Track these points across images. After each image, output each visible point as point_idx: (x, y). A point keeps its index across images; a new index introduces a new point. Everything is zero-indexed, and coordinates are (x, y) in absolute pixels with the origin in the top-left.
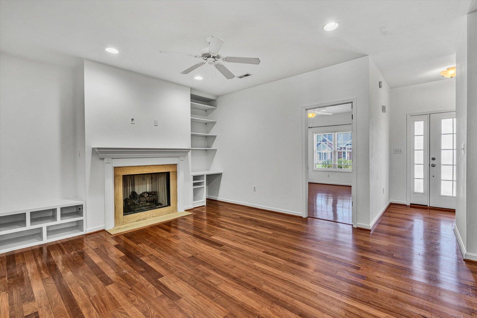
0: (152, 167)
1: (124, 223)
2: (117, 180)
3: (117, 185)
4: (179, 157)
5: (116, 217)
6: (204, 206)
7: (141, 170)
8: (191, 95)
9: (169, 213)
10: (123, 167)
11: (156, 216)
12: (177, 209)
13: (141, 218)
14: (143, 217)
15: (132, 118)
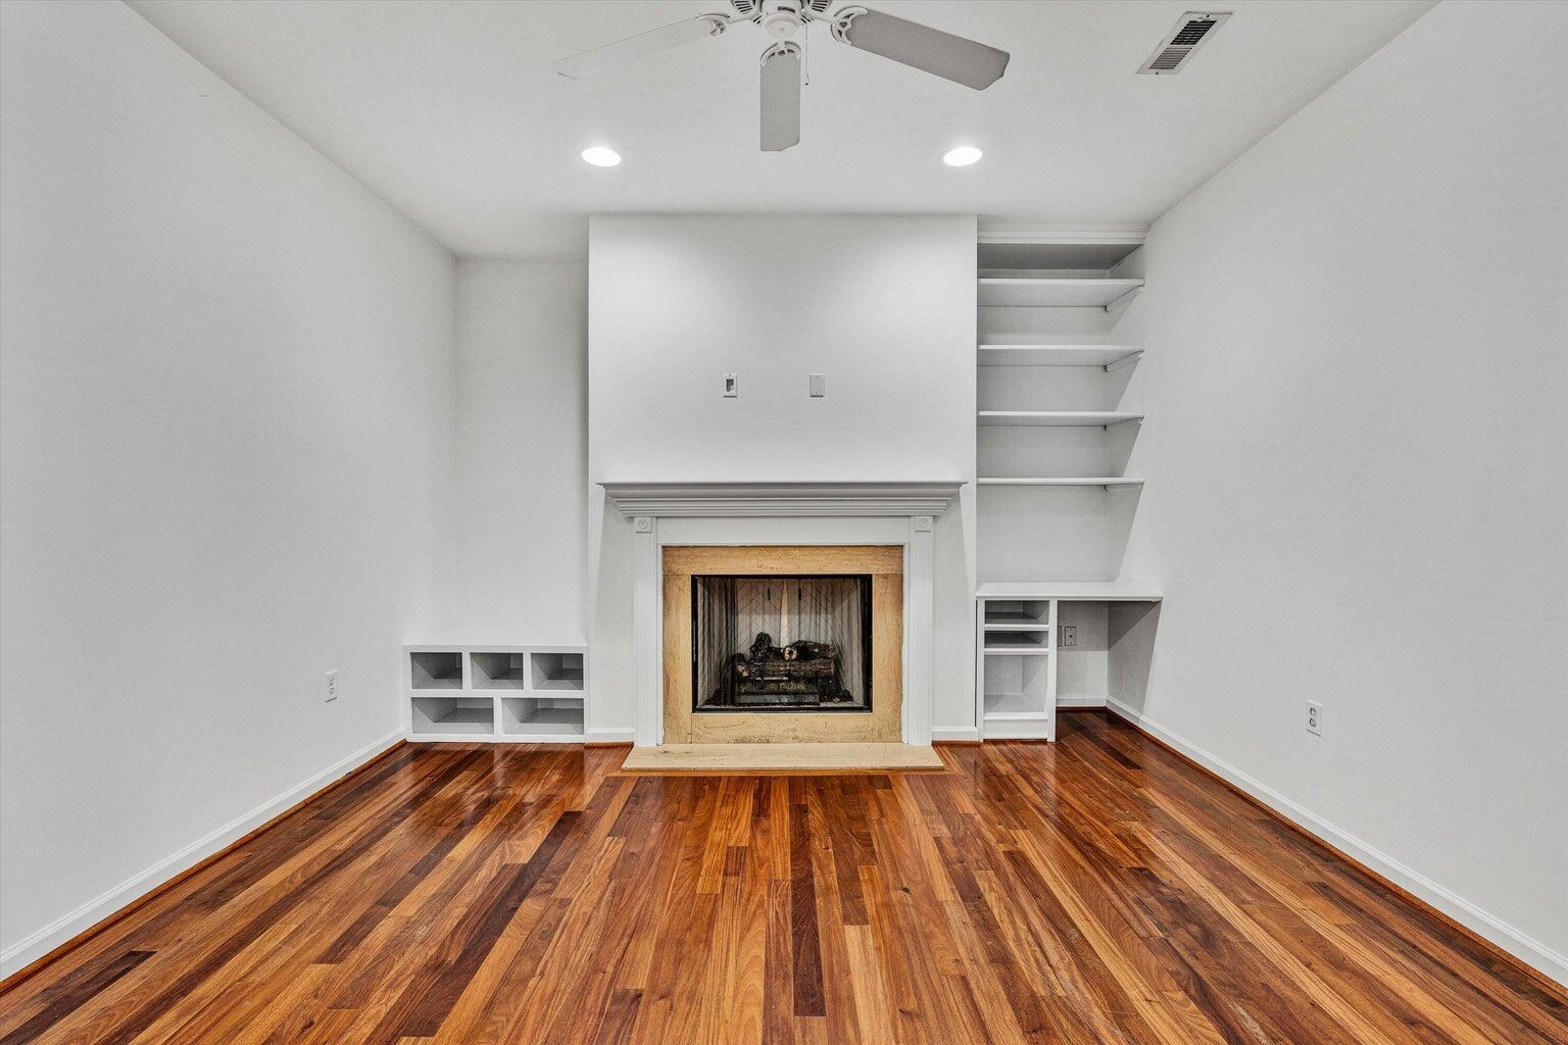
0: (797, 552)
1: (692, 737)
2: (673, 592)
3: (674, 607)
4: (909, 516)
5: (668, 712)
6: (1043, 742)
7: (754, 562)
8: (980, 246)
9: (864, 739)
10: (694, 547)
11: (810, 740)
12: (900, 730)
13: (749, 733)
14: (758, 732)
15: (726, 376)
